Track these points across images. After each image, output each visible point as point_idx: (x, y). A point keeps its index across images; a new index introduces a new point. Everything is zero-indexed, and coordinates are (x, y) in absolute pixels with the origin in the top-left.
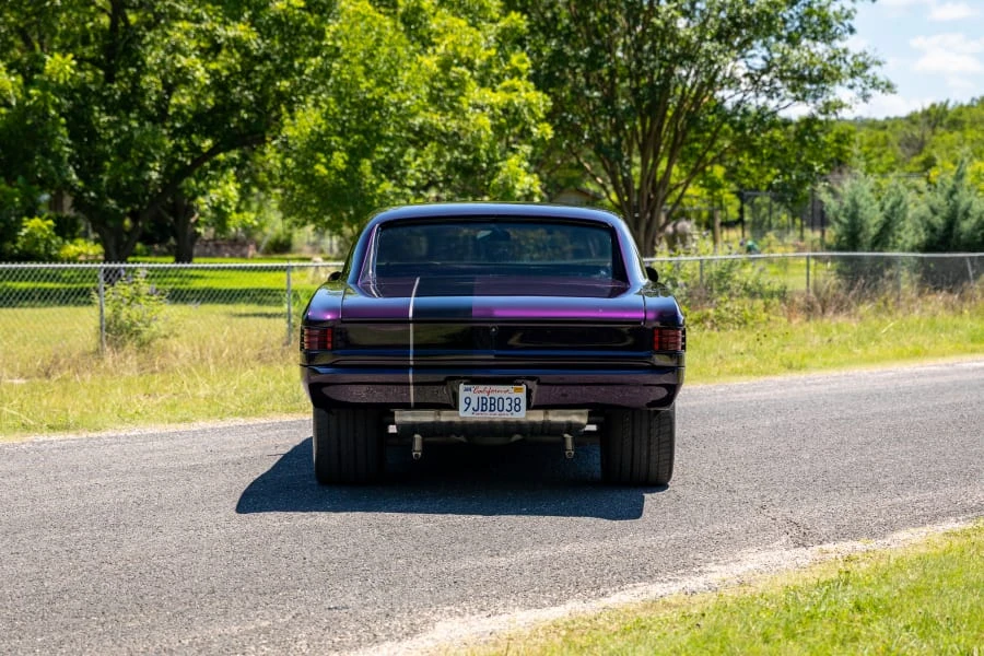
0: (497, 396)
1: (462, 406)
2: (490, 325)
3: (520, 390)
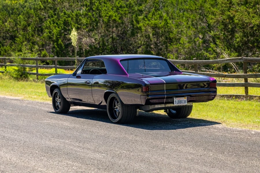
0: (181, 100)
1: (175, 103)
2: (181, 84)
3: (185, 98)
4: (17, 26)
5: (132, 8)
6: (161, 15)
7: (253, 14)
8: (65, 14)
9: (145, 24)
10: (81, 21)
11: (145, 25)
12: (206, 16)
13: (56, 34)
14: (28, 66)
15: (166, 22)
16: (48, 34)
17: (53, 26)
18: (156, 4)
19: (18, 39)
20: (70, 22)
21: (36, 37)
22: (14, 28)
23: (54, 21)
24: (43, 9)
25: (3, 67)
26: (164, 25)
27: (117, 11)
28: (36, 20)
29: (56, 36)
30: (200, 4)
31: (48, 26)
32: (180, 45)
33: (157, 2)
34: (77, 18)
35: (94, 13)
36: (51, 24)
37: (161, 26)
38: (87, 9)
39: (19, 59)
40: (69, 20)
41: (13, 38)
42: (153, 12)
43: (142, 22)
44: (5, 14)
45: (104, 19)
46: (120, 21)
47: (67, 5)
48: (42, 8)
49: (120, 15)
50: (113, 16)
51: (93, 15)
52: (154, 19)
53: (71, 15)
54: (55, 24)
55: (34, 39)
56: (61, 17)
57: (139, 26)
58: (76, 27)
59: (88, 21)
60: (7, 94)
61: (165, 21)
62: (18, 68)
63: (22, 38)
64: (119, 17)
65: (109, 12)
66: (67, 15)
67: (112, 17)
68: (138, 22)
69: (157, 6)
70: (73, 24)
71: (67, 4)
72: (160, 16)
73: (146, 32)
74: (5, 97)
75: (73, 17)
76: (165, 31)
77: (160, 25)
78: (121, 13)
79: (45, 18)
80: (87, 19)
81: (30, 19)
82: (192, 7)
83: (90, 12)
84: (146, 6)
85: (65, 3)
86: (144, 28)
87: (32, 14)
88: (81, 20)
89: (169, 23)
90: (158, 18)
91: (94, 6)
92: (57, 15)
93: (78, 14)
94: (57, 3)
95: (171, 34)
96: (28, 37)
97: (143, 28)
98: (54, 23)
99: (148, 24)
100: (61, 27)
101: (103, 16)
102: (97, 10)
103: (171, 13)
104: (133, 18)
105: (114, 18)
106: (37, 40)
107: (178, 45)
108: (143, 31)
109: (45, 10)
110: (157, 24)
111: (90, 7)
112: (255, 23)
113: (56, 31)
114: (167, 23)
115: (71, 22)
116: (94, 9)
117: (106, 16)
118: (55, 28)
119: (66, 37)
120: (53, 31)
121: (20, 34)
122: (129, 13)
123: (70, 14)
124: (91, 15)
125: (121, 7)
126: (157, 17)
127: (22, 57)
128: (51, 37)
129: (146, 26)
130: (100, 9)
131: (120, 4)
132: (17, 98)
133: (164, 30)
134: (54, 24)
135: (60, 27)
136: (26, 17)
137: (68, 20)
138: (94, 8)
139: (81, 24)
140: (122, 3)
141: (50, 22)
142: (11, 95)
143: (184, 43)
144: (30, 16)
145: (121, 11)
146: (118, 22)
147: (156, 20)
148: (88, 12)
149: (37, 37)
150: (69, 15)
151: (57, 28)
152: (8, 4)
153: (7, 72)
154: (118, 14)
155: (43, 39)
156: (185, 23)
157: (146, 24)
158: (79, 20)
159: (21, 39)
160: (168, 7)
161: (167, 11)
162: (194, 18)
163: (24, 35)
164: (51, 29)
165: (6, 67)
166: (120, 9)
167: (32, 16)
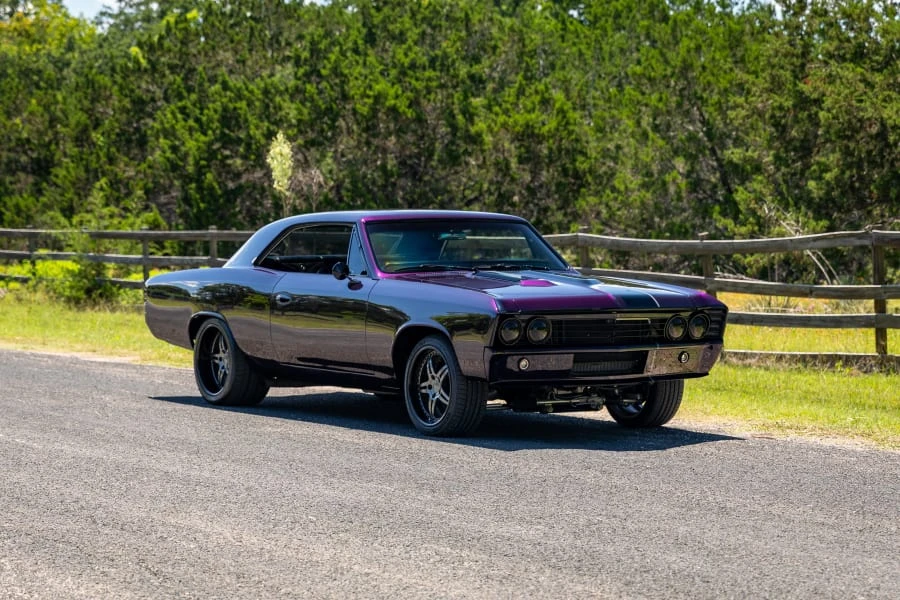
4: (55, 126)
5: (452, 71)
6: (546, 95)
7: (885, 90)
8: (225, 86)
9: (493, 125)
10: (280, 113)
11: (496, 129)
12: (701, 98)
13: (196, 153)
14: (116, 260)
15: (565, 120)
16: (169, 154)
17: (183, 127)
18: (529, 60)
19: (62, 172)
20: (242, 116)
21: (122, 165)
22: (46, 135)
23: (187, 111)
24: (146, 70)
25: (24, 261)
26: (557, 129)
27: (400, 81)
28: (124, 106)
29: (197, 163)
30: (680, 59)
31: (167, 126)
32: (612, 196)
33: (530, 52)
34: (267, 101)
35: (324, 84)
36: (177, 121)
37: (549, 131)
38: (301, 71)
39: (84, 236)
40: (241, 109)
41: (42, 168)
42: (521, 85)
43: (486, 117)
44: (17, 87)
45: (358, 106)
46: (410, 113)
47: (228, 59)
48: (142, 69)
49: (409, 94)
50: (388, 94)
51: (320, 92)
52: (525, 107)
53: (246, 93)
54: (191, 122)
55: (118, 170)
56: (212, 99)
57: (473, 130)
58: (265, 132)
59: (305, 111)
60: (79, 346)
61: (560, 117)
62: (79, 266)
63: (73, 168)
64: (408, 98)
65: (373, 84)
66: (232, 91)
67: (386, 99)
68: (470, 117)
69: (530, 64)
70: (255, 121)
71: (229, 54)
72: (543, 97)
73: (497, 151)
74: (77, 358)
75: (253, 98)
76: (560, 150)
77: (545, 129)
78: (415, 88)
79: (153, 100)
80: (300, 105)
81: (99, 105)
82: (653, 68)
83: (310, 82)
84: (495, 65)
85: (221, 52)
86: (491, 139)
87: (105, 88)
88: (280, 108)
89: (572, 121)
90: (538, 107)
91: (325, 62)
92: (197, 90)
93: (269, 87)
94: (194, 51)
95: (580, 158)
96: (94, 165)
97: (488, 139)
98: (187, 116)
99: (504, 125)
100: (214, 131)
101: (356, 97)
102: (333, 77)
103: (578, 88)
104: (453, 103)
105: (391, 102)
106: (126, 174)
107: (608, 196)
108: (486, 147)
109: (153, 74)
110: (532, 126)
111: (311, 66)
112: (895, 120)
113: (194, 143)
114: (568, 123)
115: (245, 115)
116: (324, 72)
117: (364, 95)
118: (191, 135)
119: (229, 165)
120: (183, 144)
121: (65, 155)
122: (442, 86)
123: (244, 87)
124: (316, 91)
125: (413, 66)
126: (533, 103)
127: (93, 231)
128: (177, 164)
129: (497, 133)
130: (346, 71)
131: (412, 55)
132: (117, 359)
133: (557, 144)
134: (185, 120)
135: (210, 132)
136: (86, 98)
137: (235, 109)
138: (324, 67)
139: (281, 120)
140: (416, 53)
141: (173, 113)
142: (94, 351)
143: (626, 188)
144: (100, 95)
145: (413, 82)
146: (404, 117)
147: (529, 112)
148: (304, 83)
149: (126, 165)
150: (239, 90)
151: (197, 135)
152: (10, 55)
153: (41, 279)
154: (403, 92)
155: (149, 171)
156: (630, 123)
157: (499, 124)
158: (275, 108)
159: (71, 170)
160: (567, 69)
161: (563, 82)
162: (660, 105)
163: (82, 159)
164: (179, 140)
165: (33, 263)
166: (410, 73)
167: (108, 93)
